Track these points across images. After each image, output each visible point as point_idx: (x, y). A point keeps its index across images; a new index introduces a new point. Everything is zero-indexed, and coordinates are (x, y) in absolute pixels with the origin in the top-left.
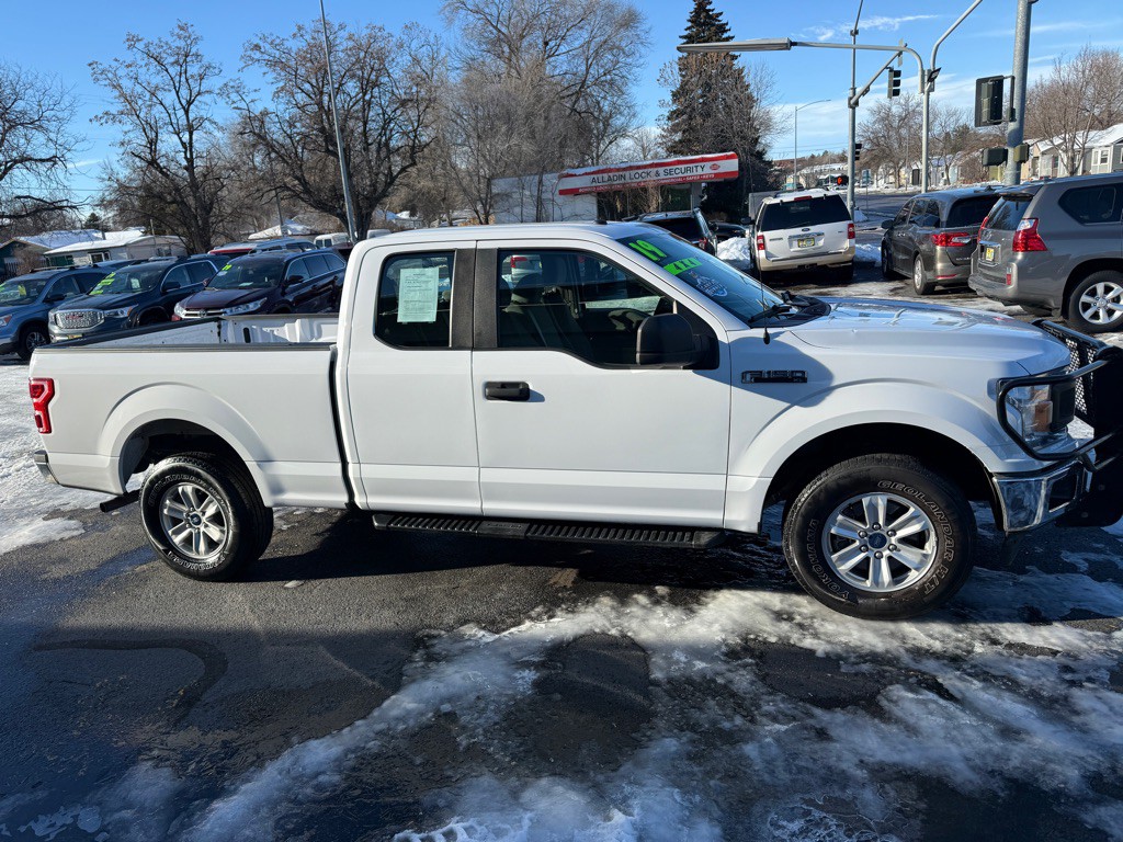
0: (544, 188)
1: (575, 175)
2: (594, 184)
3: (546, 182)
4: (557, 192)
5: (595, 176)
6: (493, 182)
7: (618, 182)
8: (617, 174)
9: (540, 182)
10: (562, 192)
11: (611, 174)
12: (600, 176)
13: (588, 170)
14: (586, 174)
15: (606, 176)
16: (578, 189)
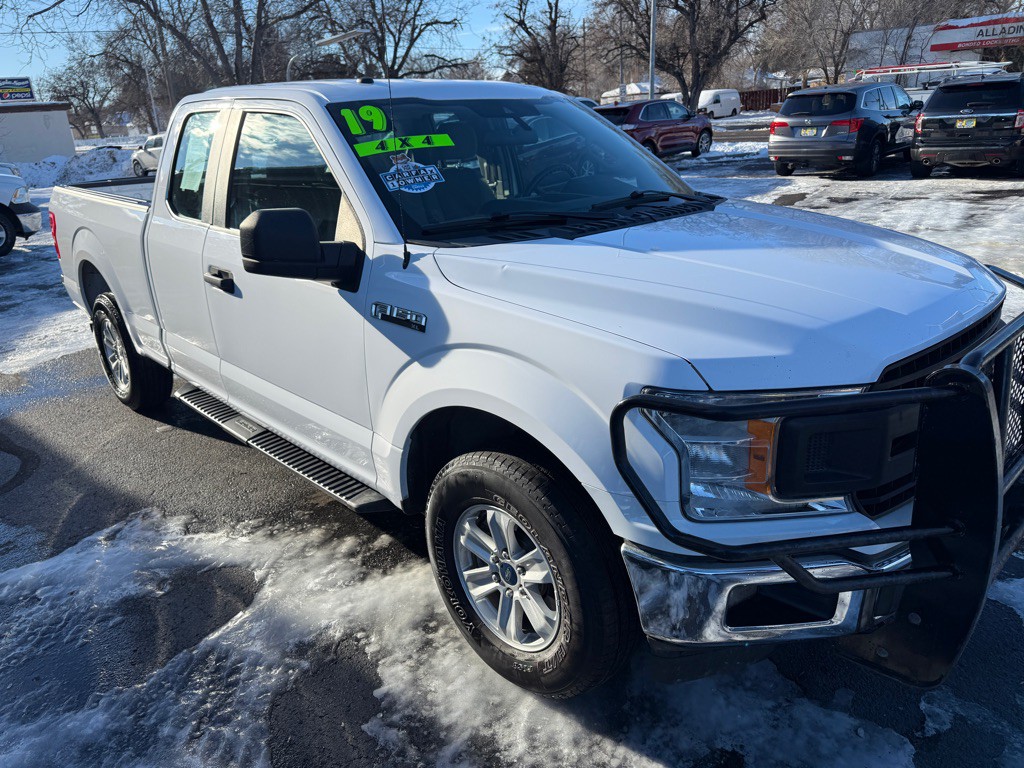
0: (913, 44)
1: (956, 27)
2: (980, 38)
3: (915, 36)
4: (929, 47)
5: (984, 28)
6: (853, 36)
7: (1014, 35)
8: (1015, 25)
9: (909, 37)
10: (935, 48)
11: (1007, 26)
12: (990, 28)
13: (975, 20)
14: (972, 25)
15: (998, 28)
16: (957, 44)
